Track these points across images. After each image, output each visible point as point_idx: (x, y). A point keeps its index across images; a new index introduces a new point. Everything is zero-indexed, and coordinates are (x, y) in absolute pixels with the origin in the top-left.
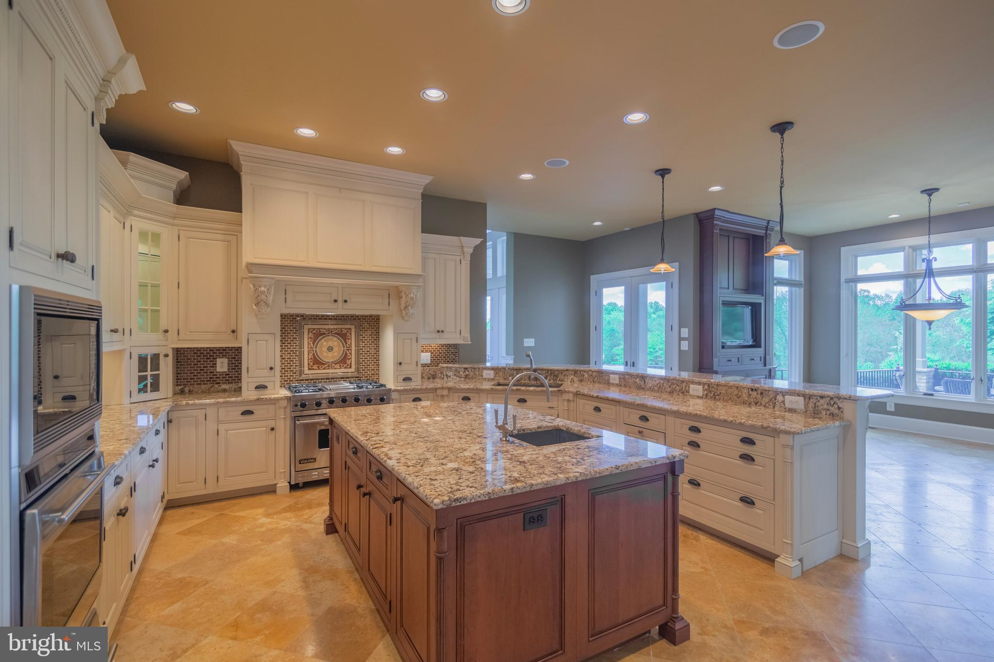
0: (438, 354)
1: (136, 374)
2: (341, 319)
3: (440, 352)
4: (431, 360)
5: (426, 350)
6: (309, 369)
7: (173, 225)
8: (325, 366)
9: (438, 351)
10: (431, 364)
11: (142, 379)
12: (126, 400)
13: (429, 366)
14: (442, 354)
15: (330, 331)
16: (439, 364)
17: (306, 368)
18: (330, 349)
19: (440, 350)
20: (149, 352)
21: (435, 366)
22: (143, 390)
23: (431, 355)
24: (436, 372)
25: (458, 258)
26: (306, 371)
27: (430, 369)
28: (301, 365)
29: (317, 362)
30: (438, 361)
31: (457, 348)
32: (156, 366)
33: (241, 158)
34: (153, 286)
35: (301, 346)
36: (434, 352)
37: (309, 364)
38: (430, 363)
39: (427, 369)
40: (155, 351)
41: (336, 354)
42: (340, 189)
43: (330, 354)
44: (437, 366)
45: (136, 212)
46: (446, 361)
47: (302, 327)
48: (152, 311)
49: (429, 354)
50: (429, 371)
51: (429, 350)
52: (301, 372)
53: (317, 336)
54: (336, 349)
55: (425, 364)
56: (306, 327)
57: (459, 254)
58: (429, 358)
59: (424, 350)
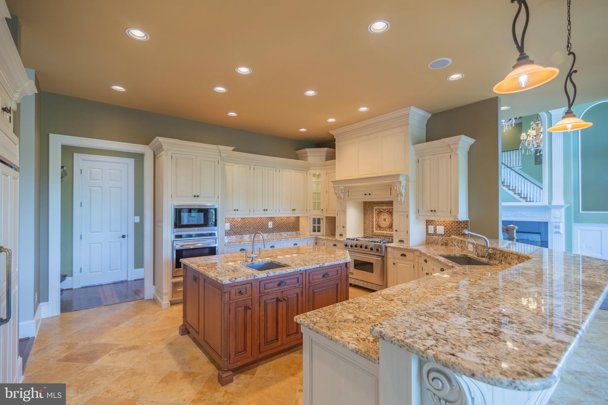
0: (450, 228)
1: (312, 225)
2: (389, 203)
3: (452, 226)
4: (444, 231)
5: (441, 224)
6: (376, 230)
7: (325, 169)
8: (383, 229)
9: (450, 225)
10: (444, 235)
11: (314, 227)
12: (309, 234)
13: (443, 236)
14: (454, 228)
15: (384, 210)
16: (451, 235)
17: (375, 229)
18: (385, 220)
19: (452, 225)
20: (317, 217)
21: (448, 237)
22: (314, 231)
23: (445, 228)
24: (447, 241)
25: (448, 155)
26: (375, 231)
27: (443, 238)
28: (372, 228)
29: (379, 227)
30: (450, 233)
31: (467, 224)
32: (319, 222)
33: (335, 136)
34: (318, 193)
35: (373, 218)
36: (447, 226)
37: (376, 227)
38: (443, 233)
39: (440, 238)
40: (319, 217)
41: (387, 223)
42: (368, 135)
43: (385, 223)
44: (450, 237)
45: (311, 168)
46: (457, 233)
47: (373, 208)
48: (318, 202)
49: (443, 227)
50: (442, 240)
51: (442, 224)
52: (373, 231)
53: (380, 212)
54: (387, 220)
55: (440, 234)
56: (375, 208)
57: (450, 151)
58: (443, 230)
59: (439, 224)
